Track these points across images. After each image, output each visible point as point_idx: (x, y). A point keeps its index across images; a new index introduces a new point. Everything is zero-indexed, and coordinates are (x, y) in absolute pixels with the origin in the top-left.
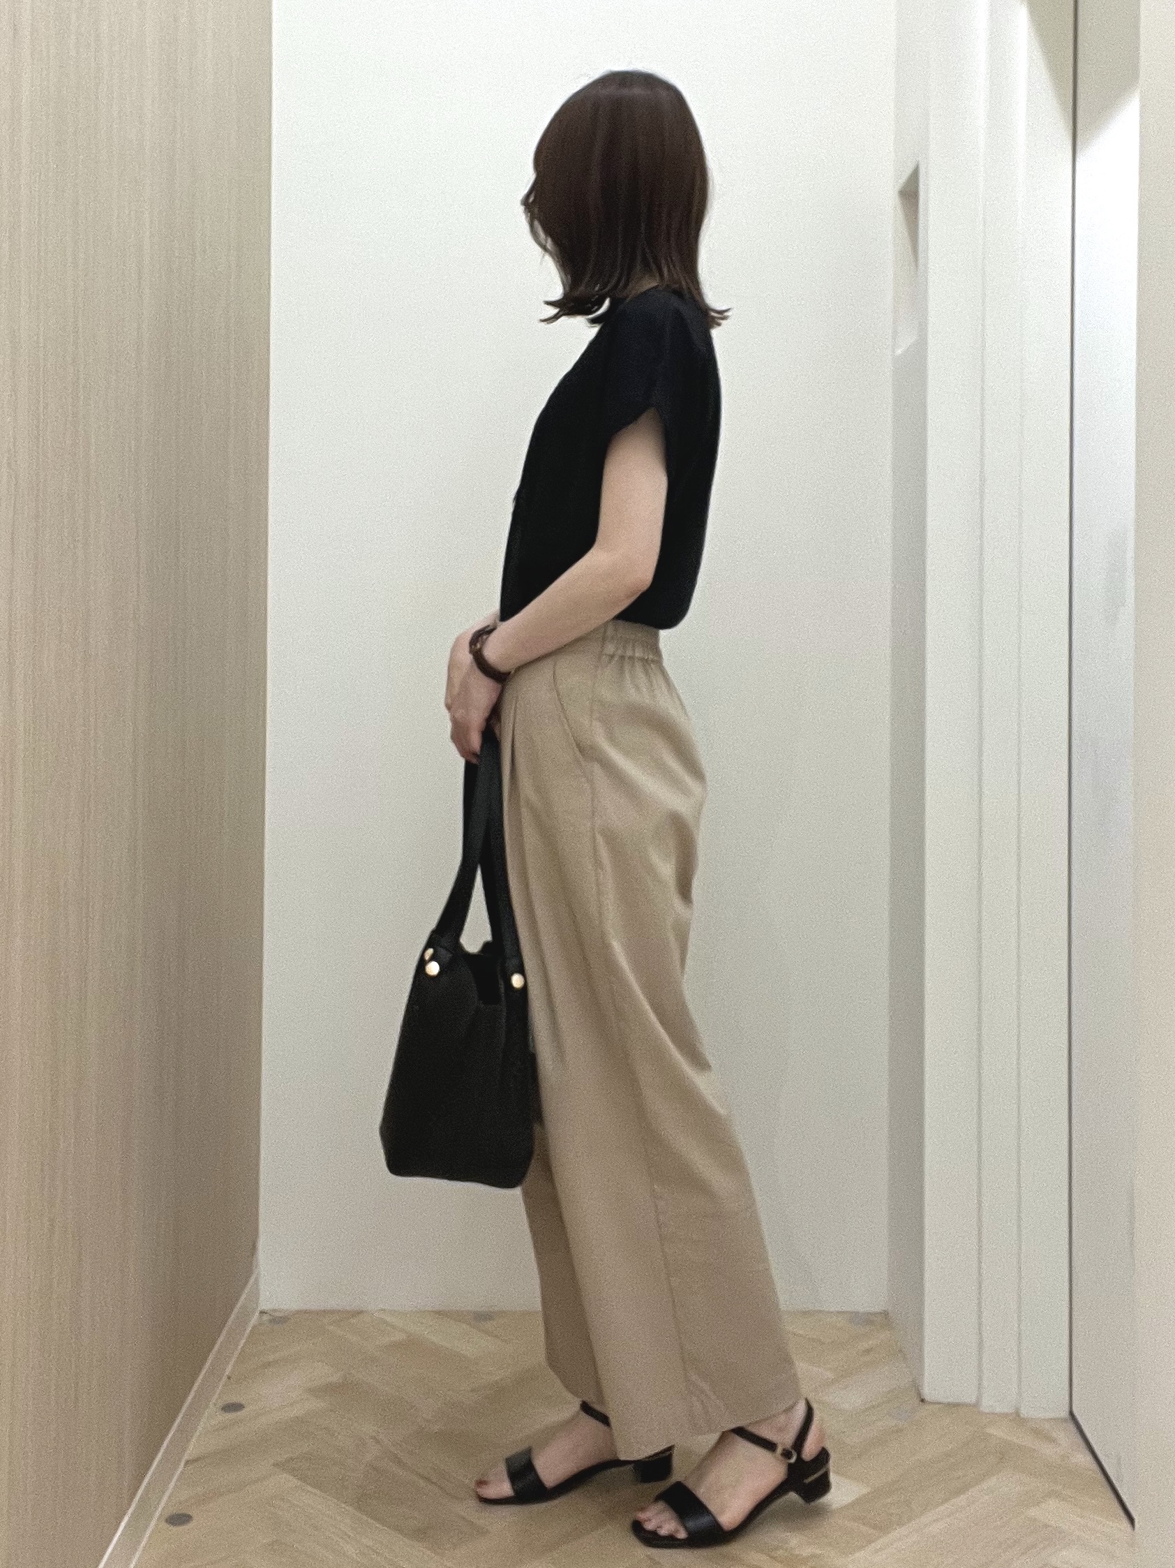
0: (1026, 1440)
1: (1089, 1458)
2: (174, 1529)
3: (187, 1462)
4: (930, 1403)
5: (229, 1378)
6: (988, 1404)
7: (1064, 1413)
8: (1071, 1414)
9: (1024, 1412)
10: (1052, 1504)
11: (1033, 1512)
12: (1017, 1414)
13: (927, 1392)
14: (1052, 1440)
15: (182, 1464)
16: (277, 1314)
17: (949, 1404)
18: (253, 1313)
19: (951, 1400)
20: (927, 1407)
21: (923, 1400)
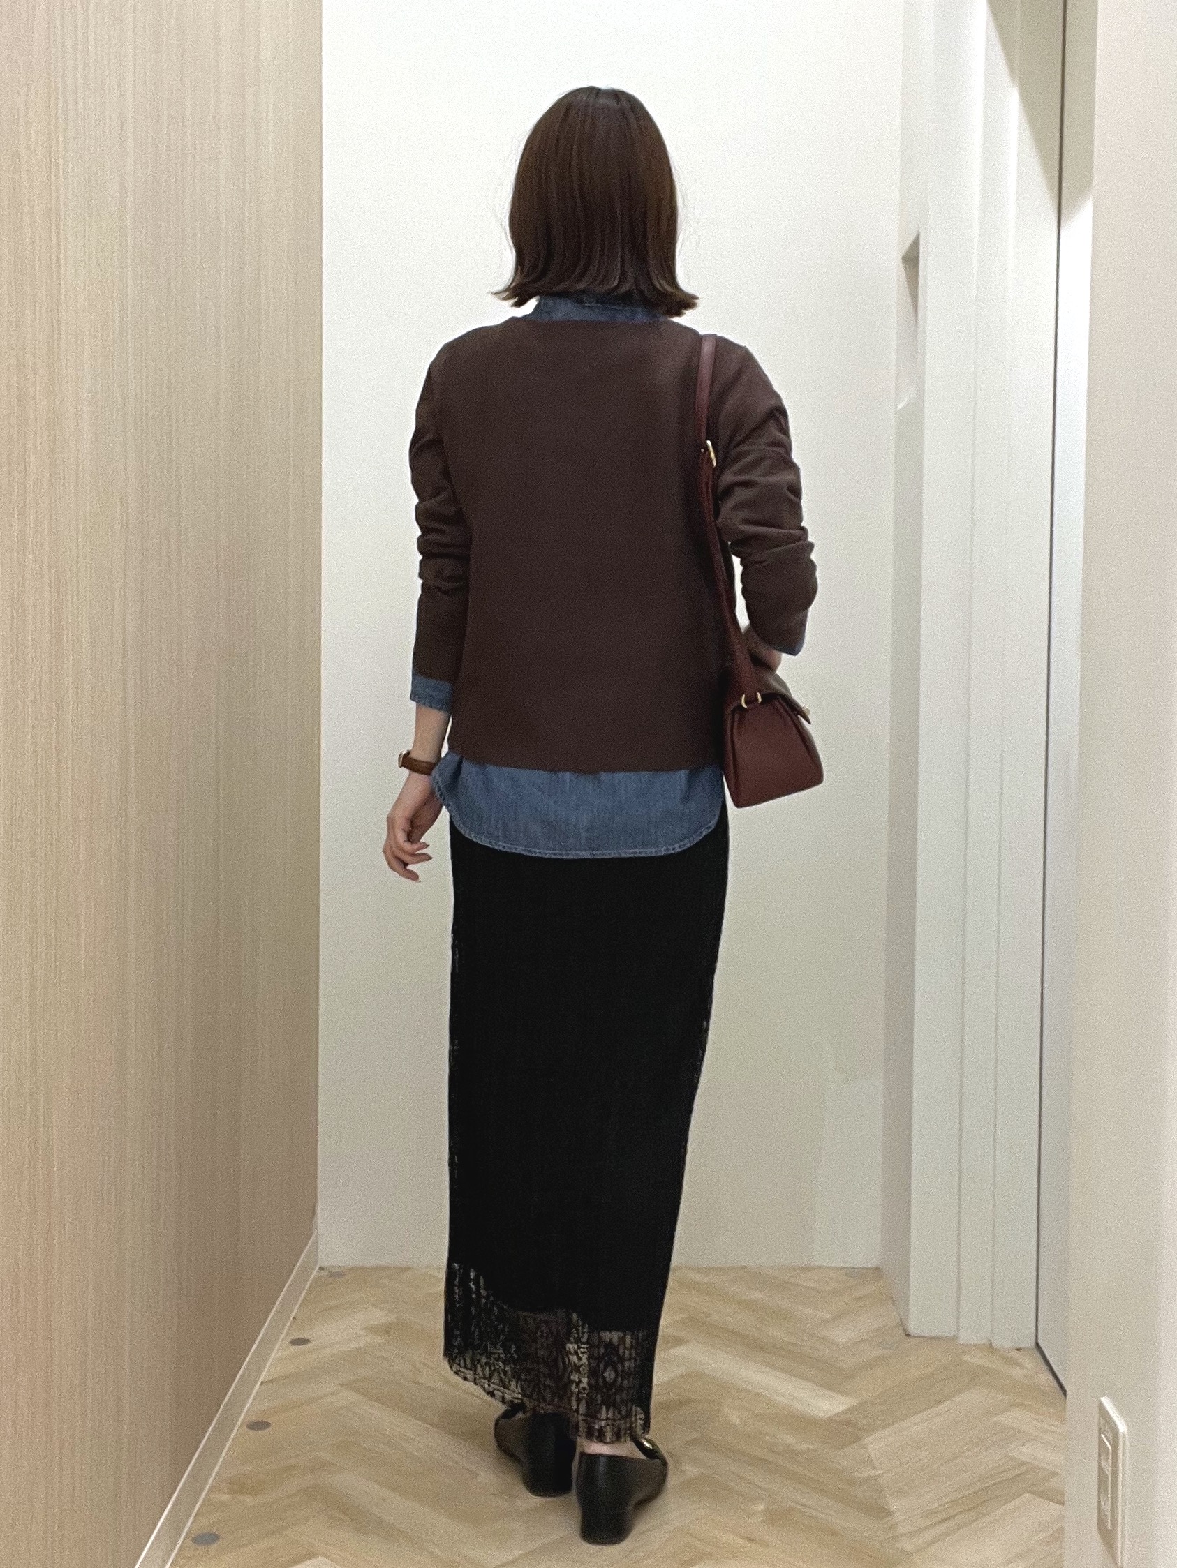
0: (996, 1366)
1: (1051, 1378)
2: (256, 1432)
3: (262, 1383)
4: (916, 1337)
5: (294, 1318)
6: (964, 1337)
7: (1031, 1344)
8: (1037, 1345)
9: (996, 1343)
10: (1014, 1411)
11: (1000, 1418)
12: (991, 1344)
13: (913, 1328)
14: (1018, 1365)
15: (259, 1383)
16: (333, 1270)
17: (931, 1338)
18: (312, 1269)
19: (933, 1334)
20: (912, 1342)
21: (908, 1335)
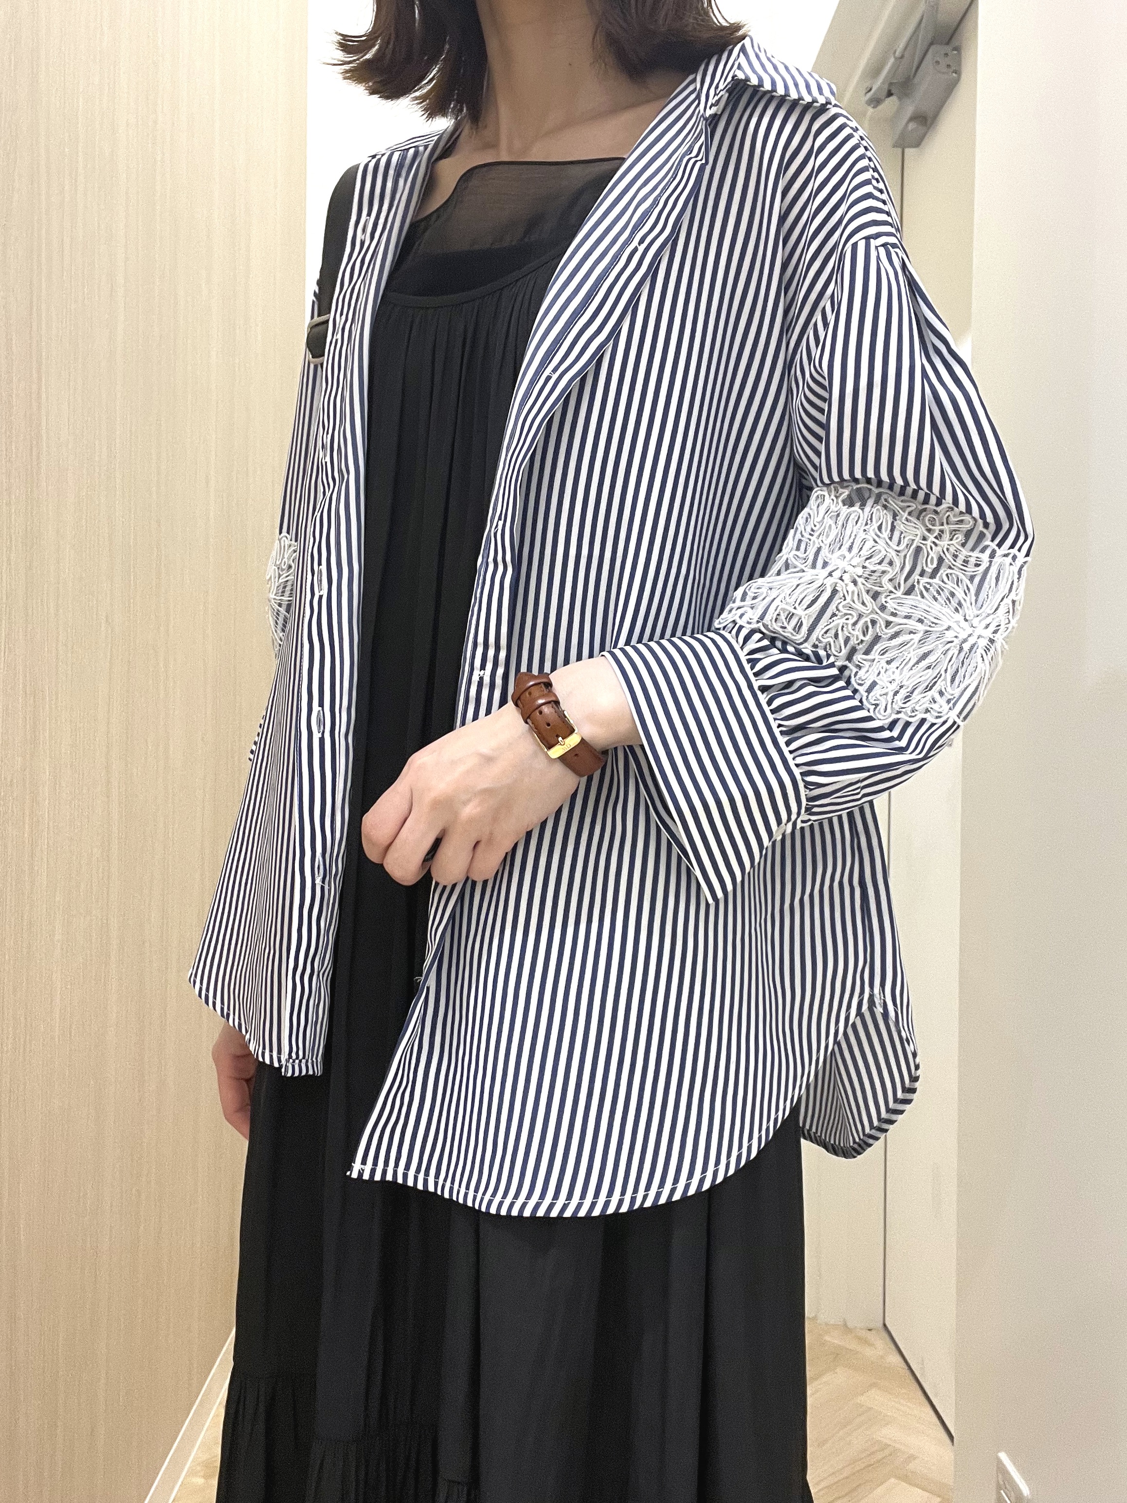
0: (853, 1345)
1: (900, 1359)
6: (824, 1317)
7: (880, 1324)
8: (885, 1325)
9: (850, 1325)
10: (873, 1392)
11: (861, 1399)
12: (846, 1324)
14: (871, 1345)
